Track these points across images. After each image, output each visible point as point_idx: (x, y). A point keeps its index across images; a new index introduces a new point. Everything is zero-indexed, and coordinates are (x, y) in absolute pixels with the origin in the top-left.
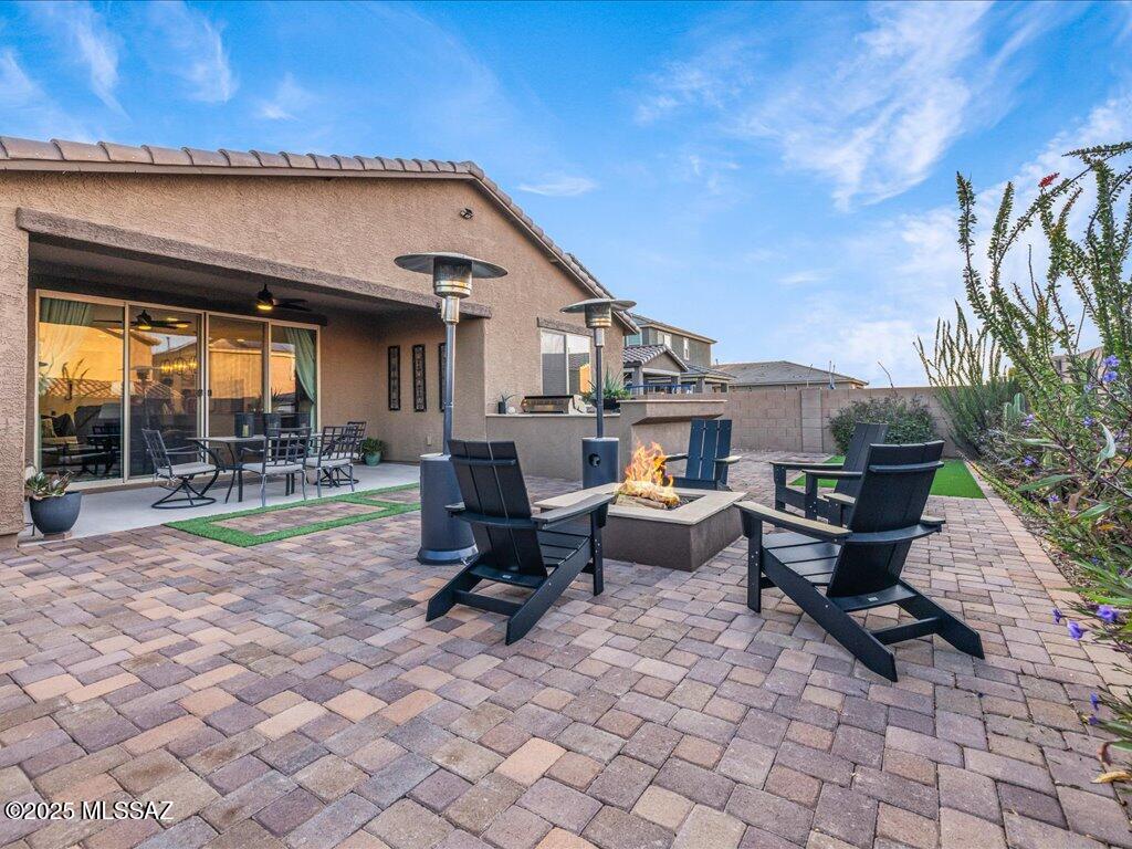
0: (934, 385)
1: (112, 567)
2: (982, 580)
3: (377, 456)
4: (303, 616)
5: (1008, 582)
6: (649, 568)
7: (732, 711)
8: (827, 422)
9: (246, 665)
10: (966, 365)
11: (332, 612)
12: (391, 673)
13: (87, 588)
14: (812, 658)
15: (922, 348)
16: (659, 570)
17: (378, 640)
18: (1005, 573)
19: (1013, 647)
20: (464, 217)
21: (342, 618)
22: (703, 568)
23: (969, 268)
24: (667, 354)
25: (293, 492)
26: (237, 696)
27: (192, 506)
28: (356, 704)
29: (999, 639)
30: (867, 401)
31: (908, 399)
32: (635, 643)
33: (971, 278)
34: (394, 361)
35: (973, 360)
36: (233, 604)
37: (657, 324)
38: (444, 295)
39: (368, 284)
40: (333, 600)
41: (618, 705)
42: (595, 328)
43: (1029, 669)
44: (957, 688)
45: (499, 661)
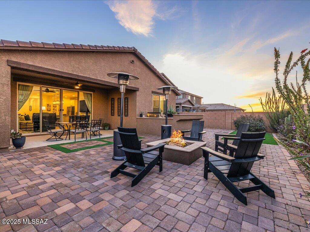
0: (265, 111)
1: (31, 158)
2: (275, 171)
3: (108, 128)
4: (77, 175)
5: (284, 173)
6: (176, 164)
7: (194, 213)
8: (233, 121)
9: (57, 190)
10: (274, 106)
11: (85, 174)
12: (97, 194)
13: (23, 164)
14: (221, 196)
15: (261, 101)
16: (179, 164)
17: (96, 184)
18: (283, 170)
19: (284, 195)
20: (132, 63)
21: (87, 176)
22: (192, 164)
23: (277, 78)
24: (189, 101)
25: (84, 137)
26: (52, 200)
27: (57, 141)
28: (84, 204)
29: (280, 192)
30: (245, 115)
31: (257, 115)
32: (169, 188)
33: (277, 81)
34: (113, 102)
35: (277, 104)
36: (59, 170)
37: (187, 93)
38: (121, 85)
39: (104, 81)
40: (86, 170)
41: (160, 209)
42: (166, 94)
43: (289, 203)
44: (266, 208)
45: (128, 192)
